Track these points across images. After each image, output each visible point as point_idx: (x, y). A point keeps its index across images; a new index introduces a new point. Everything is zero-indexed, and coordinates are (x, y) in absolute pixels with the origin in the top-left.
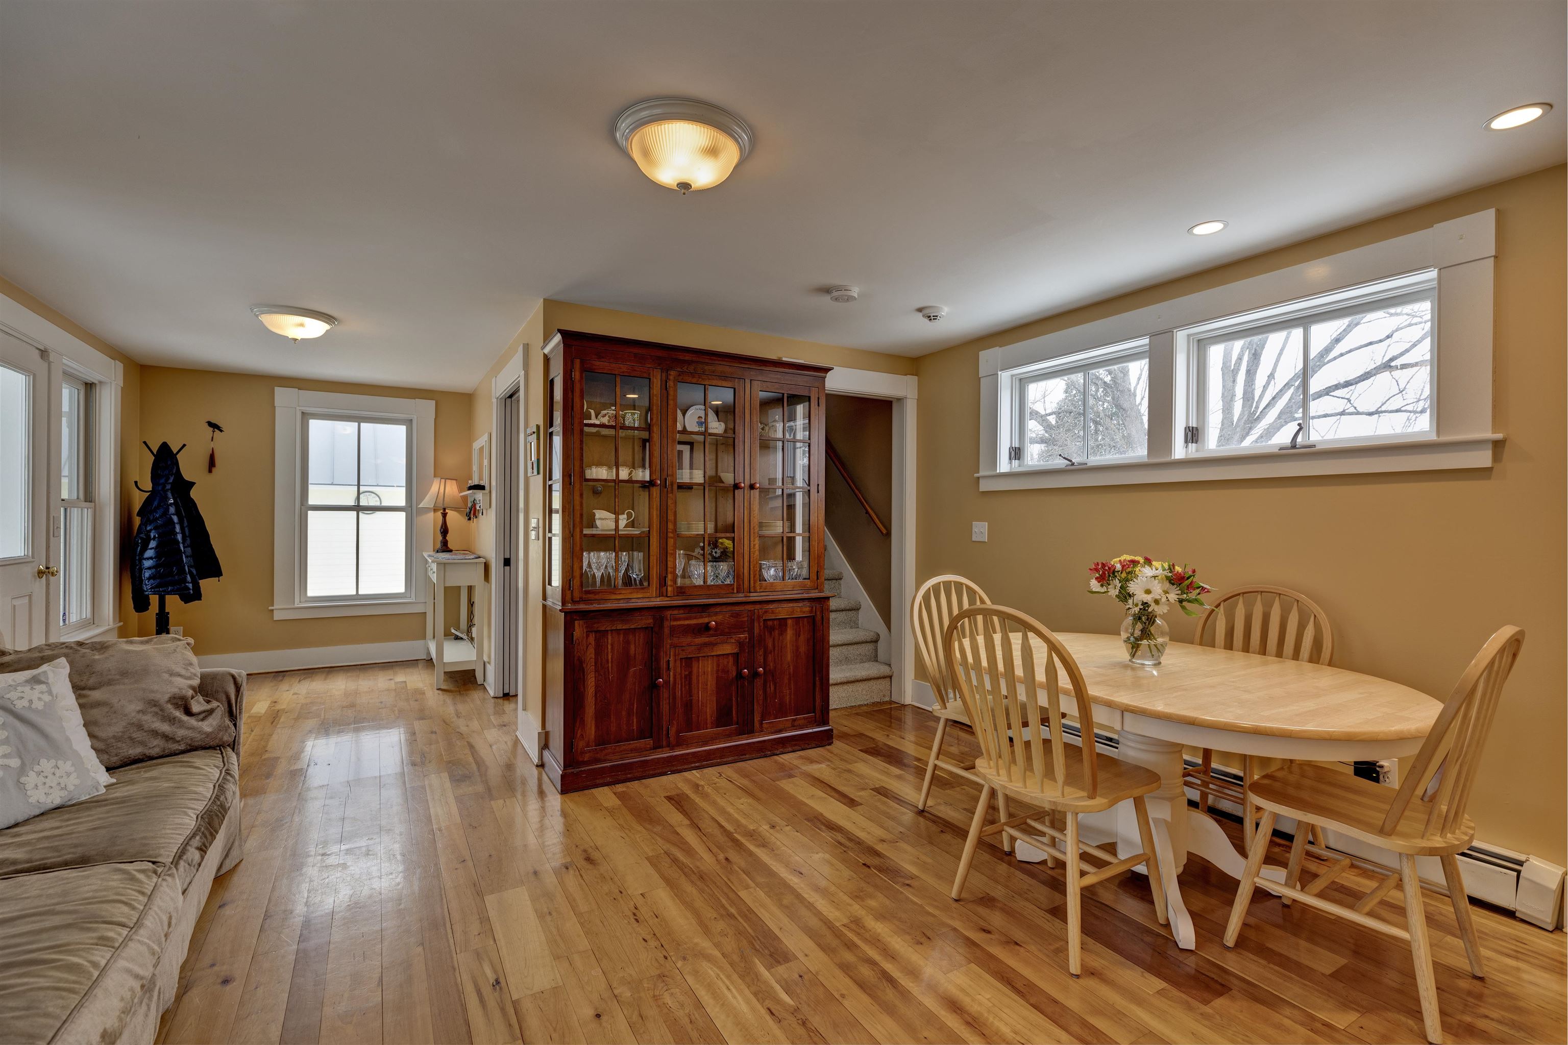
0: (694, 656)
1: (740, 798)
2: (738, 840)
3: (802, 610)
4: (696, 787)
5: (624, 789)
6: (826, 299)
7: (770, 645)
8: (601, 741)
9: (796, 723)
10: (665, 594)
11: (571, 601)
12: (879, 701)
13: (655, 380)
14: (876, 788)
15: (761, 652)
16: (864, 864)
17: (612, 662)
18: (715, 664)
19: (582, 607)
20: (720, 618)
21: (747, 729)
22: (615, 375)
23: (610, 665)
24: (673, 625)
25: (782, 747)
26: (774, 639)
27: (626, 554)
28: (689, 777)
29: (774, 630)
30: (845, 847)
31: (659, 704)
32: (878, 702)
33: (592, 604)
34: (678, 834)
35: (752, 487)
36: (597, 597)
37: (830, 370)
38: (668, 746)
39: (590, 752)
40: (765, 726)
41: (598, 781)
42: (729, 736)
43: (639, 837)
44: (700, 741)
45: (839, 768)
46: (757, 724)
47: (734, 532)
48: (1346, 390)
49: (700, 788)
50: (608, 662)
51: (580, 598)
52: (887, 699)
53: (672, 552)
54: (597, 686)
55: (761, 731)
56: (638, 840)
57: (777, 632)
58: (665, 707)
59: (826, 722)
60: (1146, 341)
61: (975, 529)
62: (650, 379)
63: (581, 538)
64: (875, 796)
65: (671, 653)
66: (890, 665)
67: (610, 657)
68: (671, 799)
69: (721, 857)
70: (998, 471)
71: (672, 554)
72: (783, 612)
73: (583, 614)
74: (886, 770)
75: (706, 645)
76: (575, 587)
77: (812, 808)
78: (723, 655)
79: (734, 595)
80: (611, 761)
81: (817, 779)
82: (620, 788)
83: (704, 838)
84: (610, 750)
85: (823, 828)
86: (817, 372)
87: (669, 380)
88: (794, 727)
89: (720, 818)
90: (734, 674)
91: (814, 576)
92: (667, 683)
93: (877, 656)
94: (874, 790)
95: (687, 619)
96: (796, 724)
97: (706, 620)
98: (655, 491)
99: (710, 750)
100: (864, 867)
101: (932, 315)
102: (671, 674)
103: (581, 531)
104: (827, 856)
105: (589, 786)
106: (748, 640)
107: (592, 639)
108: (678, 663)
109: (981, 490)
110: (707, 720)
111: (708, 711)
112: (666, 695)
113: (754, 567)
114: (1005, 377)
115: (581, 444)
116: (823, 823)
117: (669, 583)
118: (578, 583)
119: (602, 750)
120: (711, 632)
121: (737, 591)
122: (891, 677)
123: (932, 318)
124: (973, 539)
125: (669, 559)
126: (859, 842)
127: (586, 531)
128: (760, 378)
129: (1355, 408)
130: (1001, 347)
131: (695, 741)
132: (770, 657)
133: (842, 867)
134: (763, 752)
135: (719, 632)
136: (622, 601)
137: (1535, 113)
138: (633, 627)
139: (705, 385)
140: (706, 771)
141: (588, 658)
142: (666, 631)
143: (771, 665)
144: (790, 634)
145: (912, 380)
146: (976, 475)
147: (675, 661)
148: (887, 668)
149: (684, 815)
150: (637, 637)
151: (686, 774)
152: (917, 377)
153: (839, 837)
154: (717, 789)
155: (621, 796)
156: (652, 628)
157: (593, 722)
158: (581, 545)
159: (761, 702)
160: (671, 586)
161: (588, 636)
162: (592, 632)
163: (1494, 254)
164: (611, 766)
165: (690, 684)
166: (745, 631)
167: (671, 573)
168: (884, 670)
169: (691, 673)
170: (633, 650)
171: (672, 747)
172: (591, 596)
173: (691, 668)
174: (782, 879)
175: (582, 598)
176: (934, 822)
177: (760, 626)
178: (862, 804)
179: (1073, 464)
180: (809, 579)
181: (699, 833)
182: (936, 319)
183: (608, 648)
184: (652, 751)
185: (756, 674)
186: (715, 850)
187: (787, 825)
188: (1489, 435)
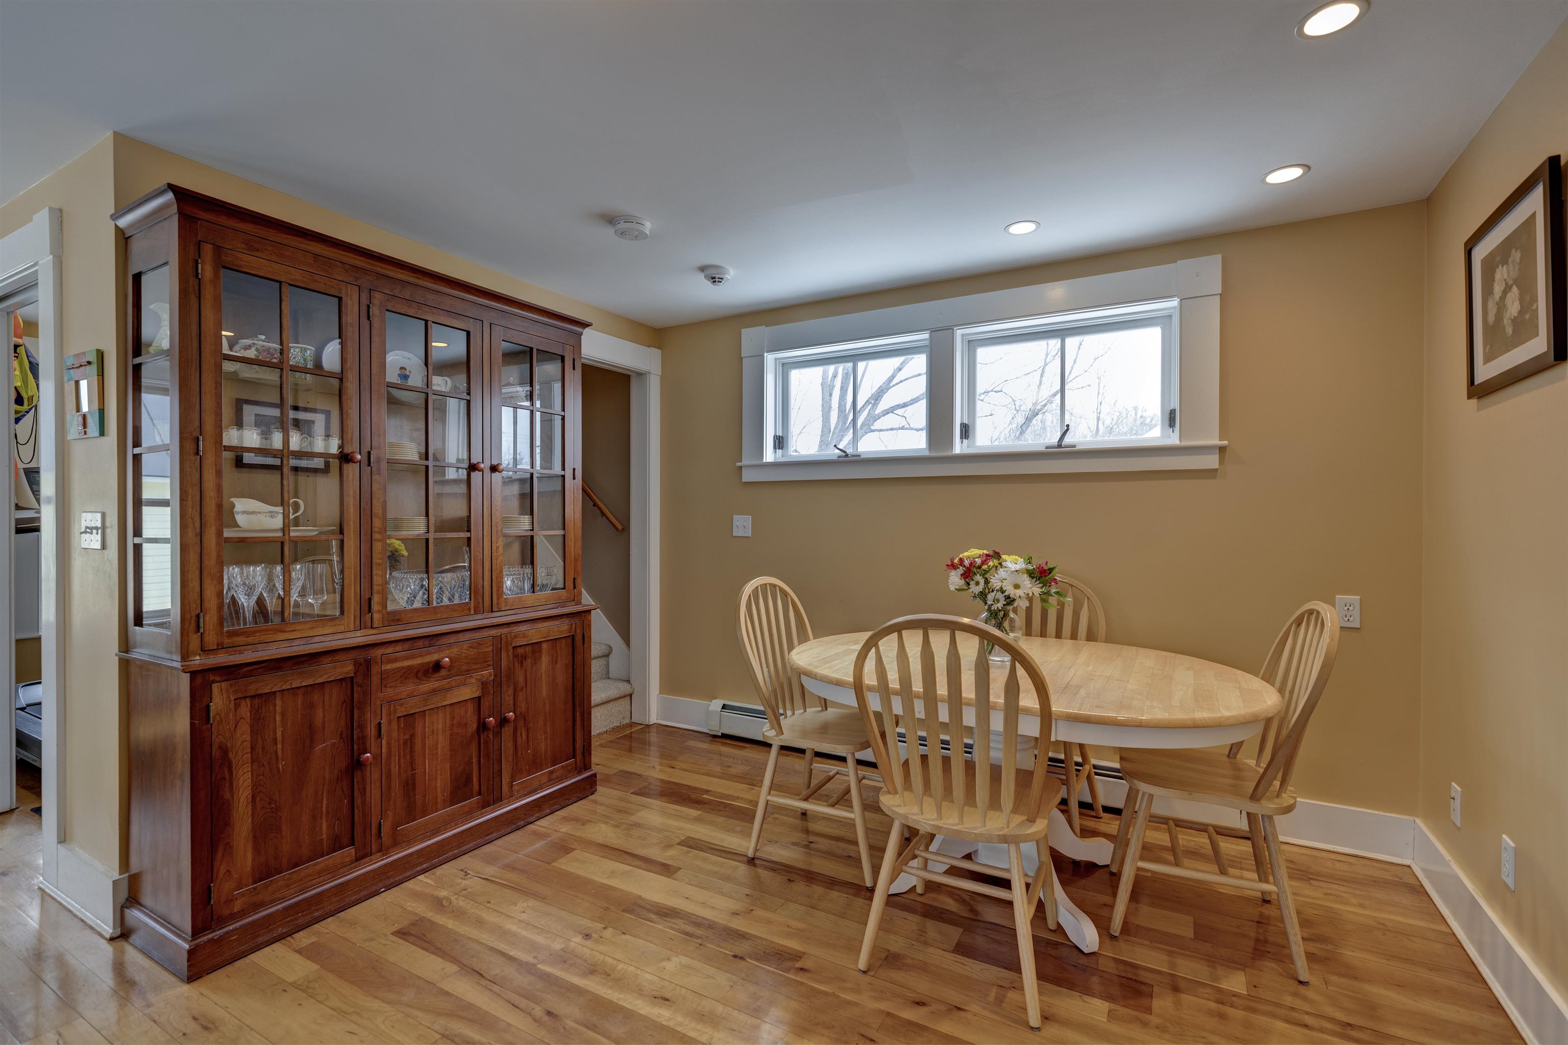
0: (418, 710)
1: (515, 904)
2: (549, 975)
3: (561, 628)
4: (439, 904)
5: (314, 939)
6: (609, 231)
7: (521, 680)
8: (264, 873)
9: (554, 776)
10: (369, 624)
11: (199, 651)
12: (619, 725)
13: (349, 302)
14: (682, 841)
15: (511, 691)
16: (735, 956)
17: (283, 742)
18: (448, 717)
19: (222, 659)
20: (455, 651)
21: (493, 798)
22: (280, 282)
23: (279, 746)
24: (386, 670)
25: (539, 811)
26: (526, 671)
27: (301, 569)
28: (418, 888)
29: (525, 659)
30: (697, 937)
31: (365, 789)
32: (618, 727)
33: (241, 653)
34: (447, 994)
35: (494, 469)
36: (250, 639)
37: (588, 326)
38: (380, 850)
39: (243, 894)
40: (515, 788)
41: (261, 939)
42: (469, 814)
43: (383, 1022)
44: (428, 830)
45: (623, 823)
46: (505, 788)
47: (469, 531)
48: (903, 410)
49: (444, 903)
50: (276, 743)
51: (218, 645)
52: (627, 721)
53: (380, 561)
54: (255, 786)
55: (512, 797)
56: (383, 1027)
57: (529, 661)
58: (374, 793)
59: (587, 766)
60: (925, 336)
61: (735, 523)
62: (340, 299)
63: (218, 544)
64: (689, 852)
65: (384, 711)
66: (628, 681)
67: (279, 734)
68: (405, 934)
69: (538, 1011)
70: (764, 461)
71: (379, 564)
72: (534, 633)
73: (229, 672)
74: (679, 814)
75: (434, 691)
76: (207, 627)
77: (622, 891)
78: (459, 702)
79: (471, 618)
80: (283, 899)
81: (604, 845)
82: (303, 938)
83: (496, 988)
84: (281, 883)
85: (653, 916)
86: (573, 325)
87: (373, 304)
88: (552, 781)
89: (502, 946)
90: (475, 726)
91: (570, 584)
92: (377, 757)
93: (609, 672)
94: (682, 843)
95: (407, 658)
96: (553, 778)
97: (435, 657)
98: (351, 470)
99: (443, 840)
100: (736, 960)
101: (717, 276)
102: (384, 742)
103: (220, 533)
104: (684, 960)
105: (244, 952)
106: (493, 677)
107: (245, 709)
108: (395, 725)
109: (744, 480)
110: (437, 798)
111: (438, 785)
112: (376, 775)
113: (497, 578)
114: (770, 359)
115: (216, 388)
116: (648, 910)
117: (375, 607)
118: (215, 619)
119: (266, 887)
120: (443, 672)
121: (475, 612)
122: (631, 695)
123: (717, 280)
124: (734, 534)
125: (374, 572)
126: (711, 926)
127: (228, 533)
128: (503, 323)
129: (909, 425)
130: (767, 326)
131: (420, 833)
132: (521, 696)
133: (711, 971)
134: (514, 824)
135: (453, 672)
136: (297, 642)
137: (1296, 172)
138: (320, 680)
139: (426, 321)
140: (439, 871)
141: (239, 744)
142: (375, 680)
143: (523, 705)
144: (545, 660)
145: (656, 353)
146: (738, 464)
147: (390, 722)
148: (626, 685)
149: (442, 957)
150: (327, 696)
151: (410, 884)
152: (659, 351)
153: (681, 924)
154: (470, 896)
155: (309, 953)
156: (352, 678)
157: (250, 846)
158: (219, 556)
159: (510, 758)
160: (379, 612)
161: (237, 706)
162: (245, 698)
163: (1221, 292)
164: (286, 909)
165: (412, 751)
166: (489, 665)
167: (378, 593)
168: (624, 688)
169: (412, 736)
170: (321, 715)
171: (383, 850)
172: (241, 640)
173: (414, 728)
174: (645, 1018)
175: (222, 644)
176: (773, 870)
177: (508, 656)
178: (680, 869)
179: (847, 456)
180: (564, 588)
181: (483, 982)
182: (721, 282)
183: (275, 720)
184: (353, 865)
185: (504, 721)
186: (522, 1003)
187: (604, 928)
188: (1217, 442)
